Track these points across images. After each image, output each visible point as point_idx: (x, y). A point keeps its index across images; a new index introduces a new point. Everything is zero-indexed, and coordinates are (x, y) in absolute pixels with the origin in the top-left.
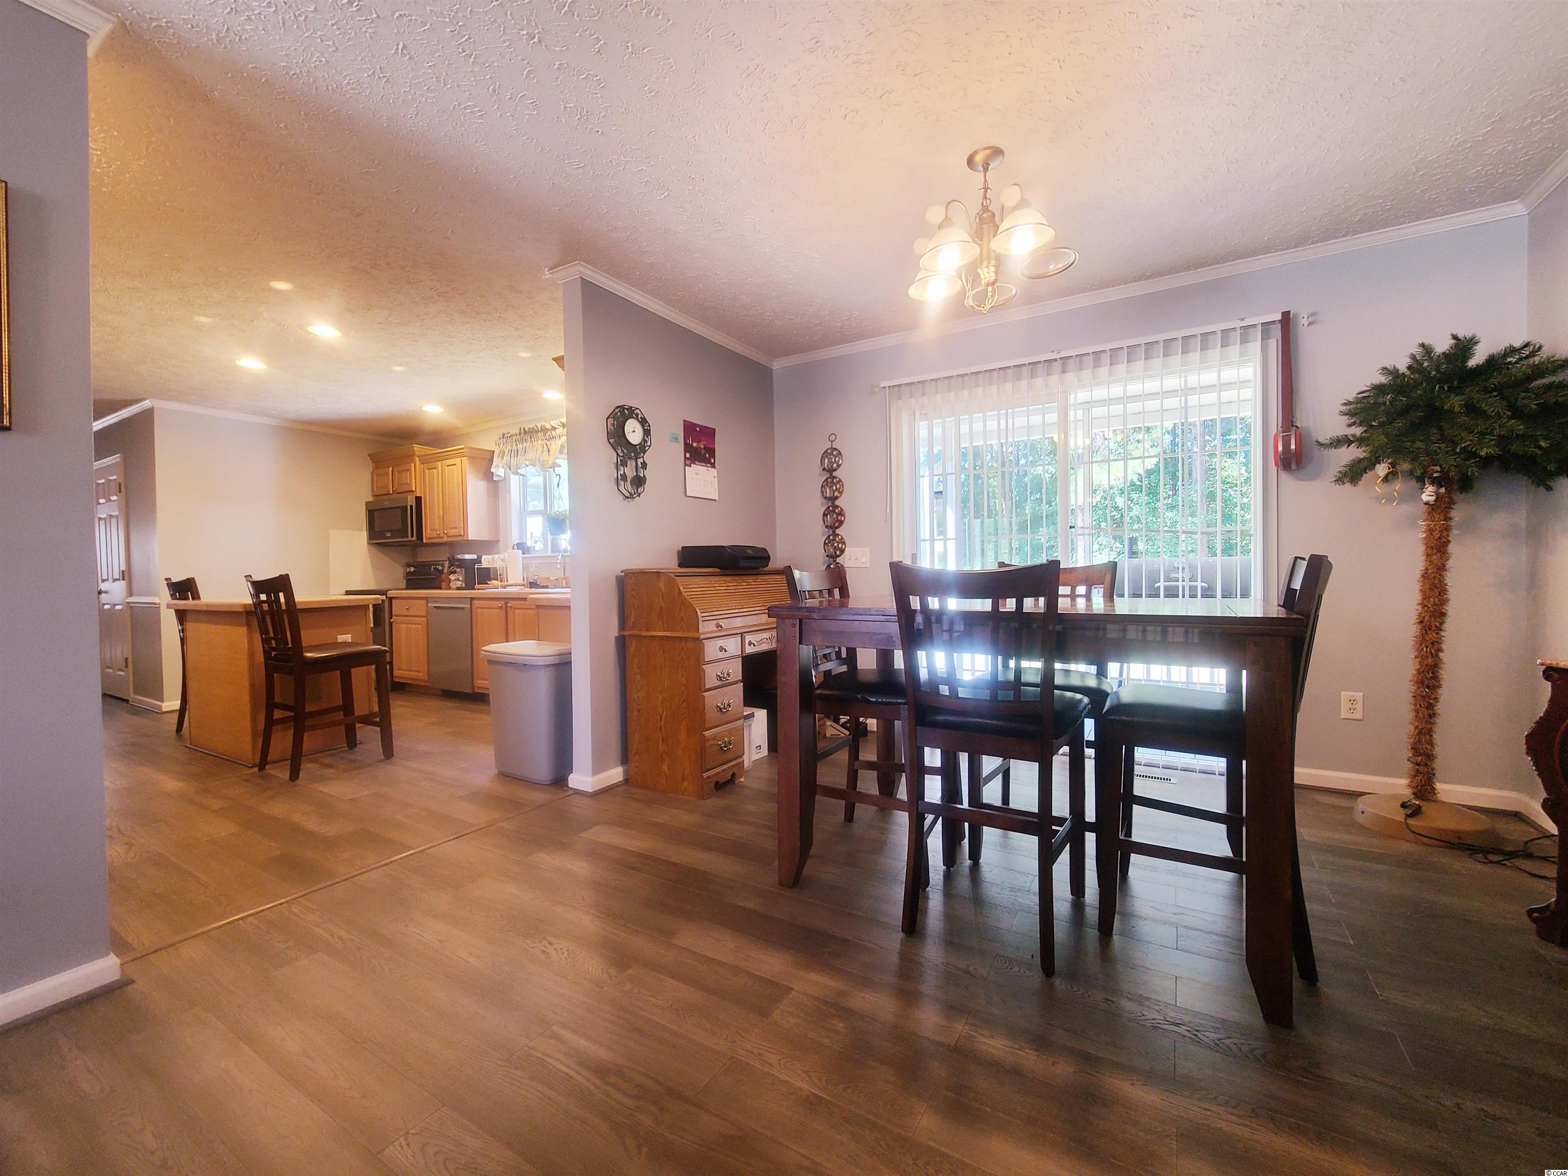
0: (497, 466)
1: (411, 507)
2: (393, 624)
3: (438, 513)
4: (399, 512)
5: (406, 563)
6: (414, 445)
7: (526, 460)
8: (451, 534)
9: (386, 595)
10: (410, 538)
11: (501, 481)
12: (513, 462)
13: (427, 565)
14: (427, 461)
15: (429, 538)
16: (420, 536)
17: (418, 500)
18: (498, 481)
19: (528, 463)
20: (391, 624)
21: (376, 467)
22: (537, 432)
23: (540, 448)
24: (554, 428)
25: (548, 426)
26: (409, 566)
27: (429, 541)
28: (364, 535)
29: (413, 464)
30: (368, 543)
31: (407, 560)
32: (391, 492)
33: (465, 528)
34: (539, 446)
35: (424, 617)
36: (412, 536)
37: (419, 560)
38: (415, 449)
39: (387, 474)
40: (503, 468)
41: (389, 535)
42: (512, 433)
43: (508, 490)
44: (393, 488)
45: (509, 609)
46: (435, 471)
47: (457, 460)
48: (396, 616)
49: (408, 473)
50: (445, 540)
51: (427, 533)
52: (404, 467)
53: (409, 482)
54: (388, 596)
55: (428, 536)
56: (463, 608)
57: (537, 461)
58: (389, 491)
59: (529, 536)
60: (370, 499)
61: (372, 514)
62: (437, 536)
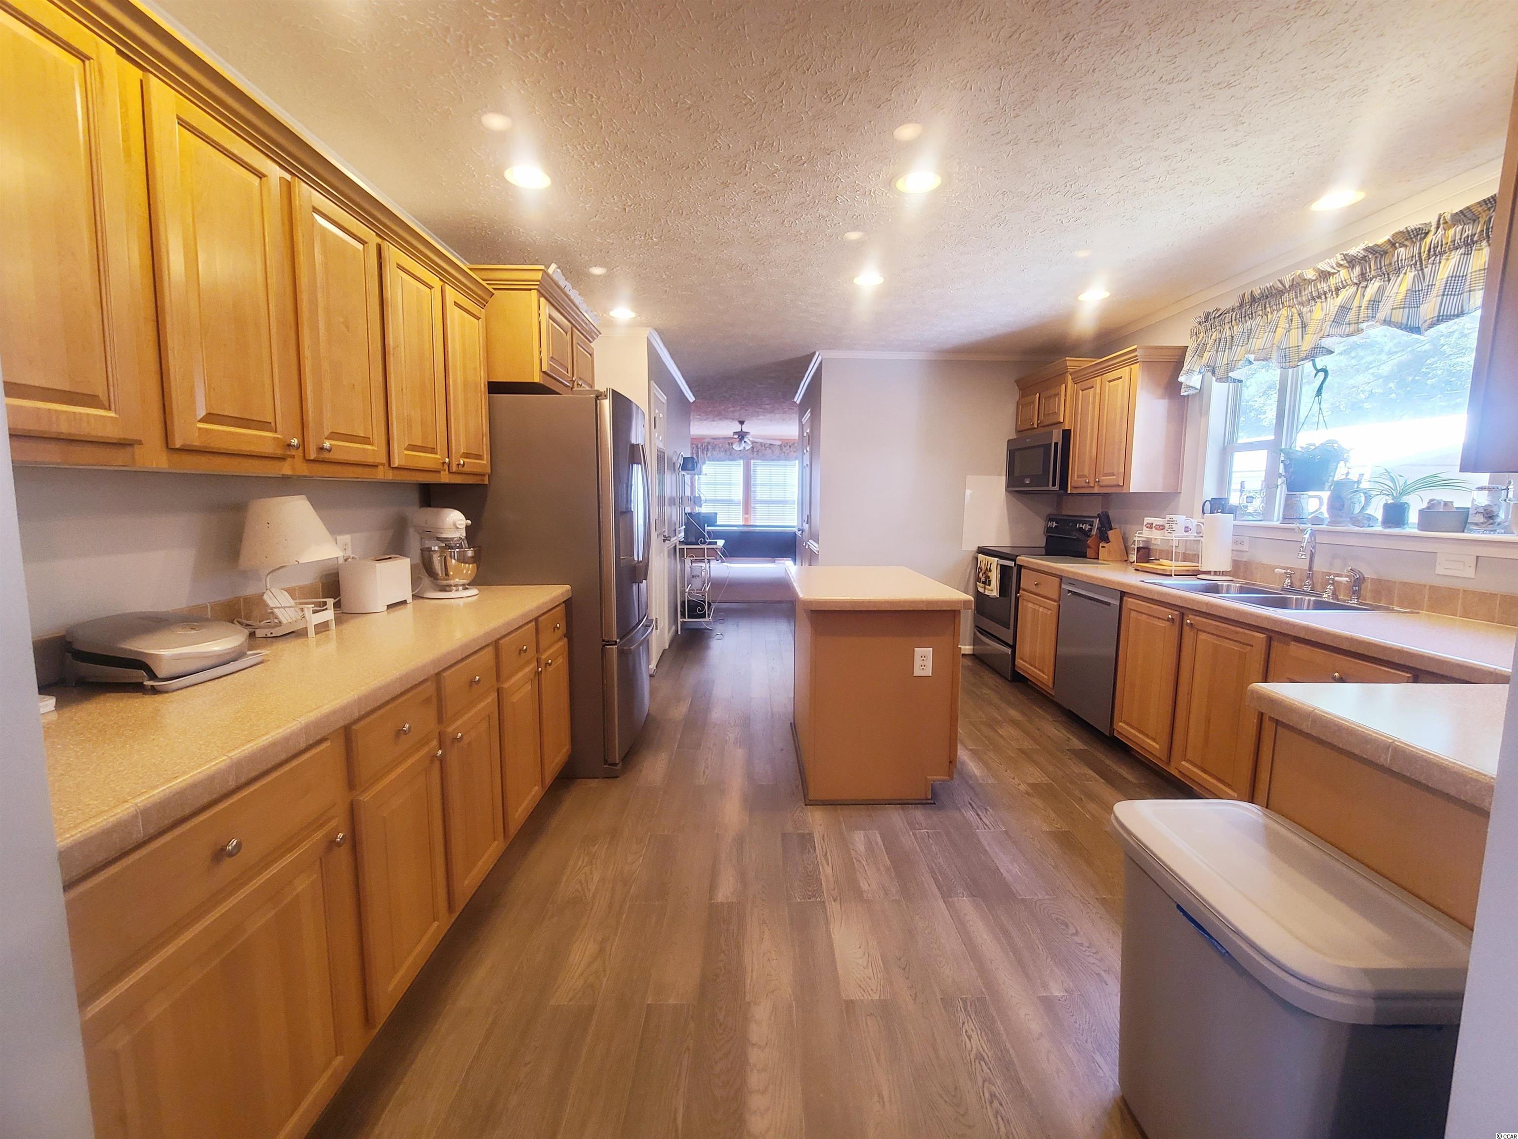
0: (1190, 371)
1: (1056, 444)
2: (1020, 599)
3: (1091, 451)
4: (1041, 450)
5: (1049, 515)
6: (1067, 358)
7: (1249, 352)
8: (1104, 484)
9: (1015, 560)
10: (1051, 488)
11: (1194, 395)
12: (1222, 360)
13: (1072, 521)
14: (1083, 378)
15: (1075, 488)
16: (1064, 484)
17: (1067, 434)
18: (1188, 396)
19: (1252, 357)
20: (1017, 599)
21: (1023, 396)
22: (1281, 293)
23: (1283, 324)
24: (1324, 275)
25: (1310, 274)
26: (1051, 520)
27: (1075, 492)
28: (1003, 480)
29: (1064, 385)
30: (1006, 490)
31: (1049, 510)
32: (1035, 426)
33: (1126, 474)
34: (1283, 319)
35: (1055, 601)
36: (1054, 485)
37: (1064, 513)
38: (1068, 363)
39: (1033, 402)
40: (1200, 372)
41: (1027, 482)
42: (1223, 308)
43: (1204, 411)
44: (1038, 420)
45: (1186, 629)
46: (1092, 391)
47: (1124, 372)
48: (1024, 590)
49: (1057, 399)
50: (1096, 490)
51: (1074, 480)
52: (1053, 392)
53: (1056, 411)
54: (1017, 563)
55: (1074, 484)
56: (1108, 604)
57: (1275, 348)
58: (1033, 424)
59: (1235, 485)
60: (1013, 436)
61: (1015, 453)
62: (1084, 484)
